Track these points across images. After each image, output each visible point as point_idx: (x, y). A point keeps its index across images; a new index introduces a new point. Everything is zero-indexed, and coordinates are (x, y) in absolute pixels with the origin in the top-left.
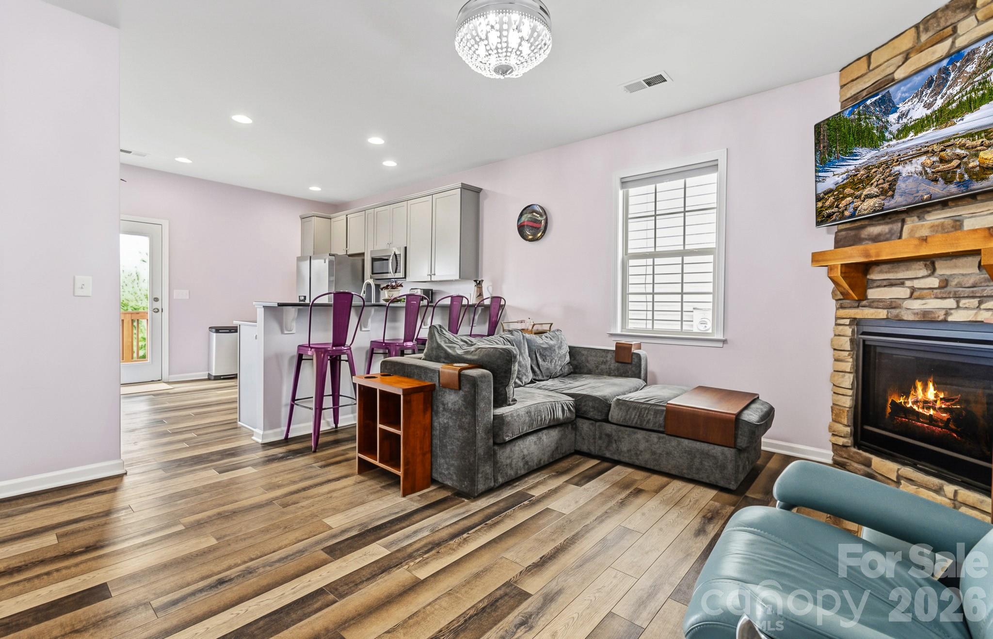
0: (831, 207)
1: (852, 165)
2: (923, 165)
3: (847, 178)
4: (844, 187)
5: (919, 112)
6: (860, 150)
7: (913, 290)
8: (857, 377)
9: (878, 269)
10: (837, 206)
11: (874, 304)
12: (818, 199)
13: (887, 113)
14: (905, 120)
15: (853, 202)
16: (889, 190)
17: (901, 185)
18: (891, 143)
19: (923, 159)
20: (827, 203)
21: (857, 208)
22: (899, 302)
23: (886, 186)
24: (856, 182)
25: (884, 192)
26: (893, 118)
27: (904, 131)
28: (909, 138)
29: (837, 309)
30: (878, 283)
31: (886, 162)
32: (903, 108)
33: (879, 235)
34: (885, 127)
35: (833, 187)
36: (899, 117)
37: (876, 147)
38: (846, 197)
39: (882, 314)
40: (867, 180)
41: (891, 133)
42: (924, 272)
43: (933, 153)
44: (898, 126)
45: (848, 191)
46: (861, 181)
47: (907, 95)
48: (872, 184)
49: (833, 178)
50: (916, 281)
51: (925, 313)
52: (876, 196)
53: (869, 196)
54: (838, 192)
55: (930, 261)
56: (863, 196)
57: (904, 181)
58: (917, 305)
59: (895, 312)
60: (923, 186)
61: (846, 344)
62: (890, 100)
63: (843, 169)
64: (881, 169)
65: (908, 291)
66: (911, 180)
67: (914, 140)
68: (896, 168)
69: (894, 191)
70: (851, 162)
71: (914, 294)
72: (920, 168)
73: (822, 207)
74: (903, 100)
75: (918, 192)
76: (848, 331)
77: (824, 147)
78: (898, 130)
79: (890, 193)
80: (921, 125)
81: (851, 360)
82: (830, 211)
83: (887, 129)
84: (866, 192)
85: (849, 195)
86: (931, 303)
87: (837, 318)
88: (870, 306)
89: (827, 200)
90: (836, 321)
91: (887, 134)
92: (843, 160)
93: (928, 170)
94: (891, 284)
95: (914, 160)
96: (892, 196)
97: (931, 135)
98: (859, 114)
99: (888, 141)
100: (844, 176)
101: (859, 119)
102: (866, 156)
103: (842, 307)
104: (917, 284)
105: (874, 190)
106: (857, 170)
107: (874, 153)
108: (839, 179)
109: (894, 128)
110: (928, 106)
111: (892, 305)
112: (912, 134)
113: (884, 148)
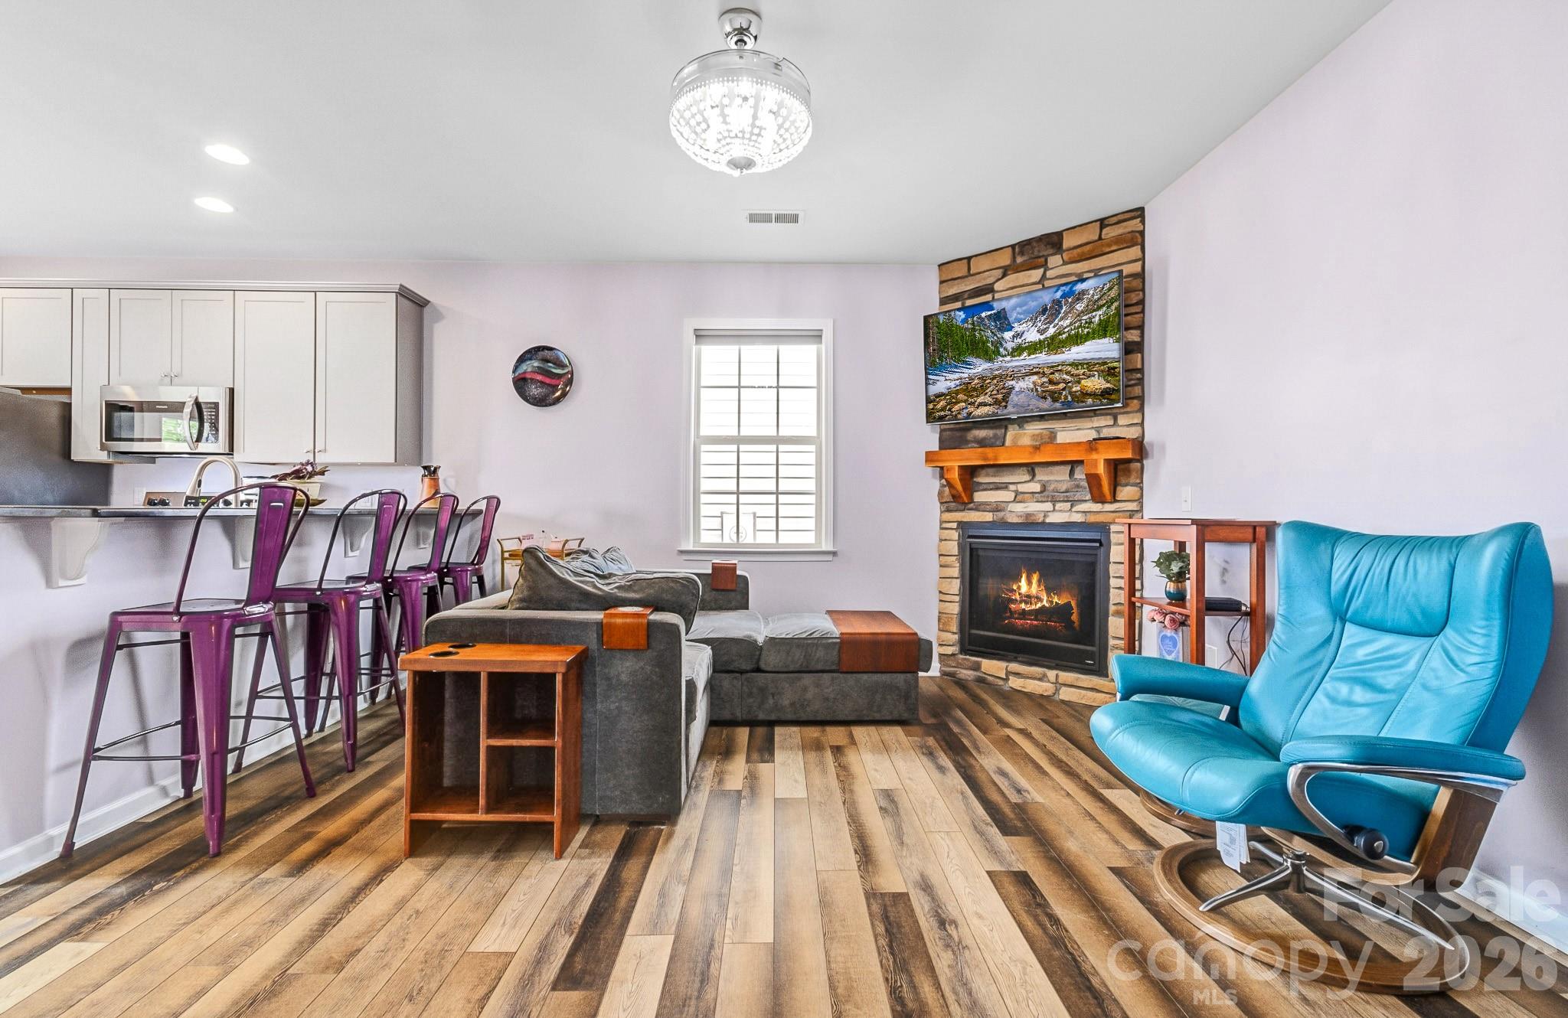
0: (943, 409)
1: (965, 373)
2: (1034, 383)
3: (961, 385)
4: (957, 392)
5: (1032, 336)
6: (974, 360)
7: (1017, 493)
8: (962, 583)
9: (984, 472)
10: (950, 410)
11: (979, 507)
12: (928, 401)
13: (1002, 330)
14: (1020, 341)
15: (967, 408)
16: (1003, 401)
17: (1014, 398)
18: (1005, 359)
19: (1035, 378)
20: (939, 406)
21: (971, 413)
22: (1003, 505)
23: (1000, 397)
24: (969, 390)
25: (997, 402)
26: (1008, 335)
27: (1018, 350)
28: (1022, 357)
29: (942, 512)
30: (985, 486)
31: (1000, 376)
32: (1018, 328)
33: (984, 439)
34: (999, 343)
35: (945, 391)
36: (1014, 336)
37: (990, 360)
38: (959, 403)
39: (988, 517)
40: (982, 389)
41: (1005, 349)
42: (1027, 477)
43: (1044, 374)
44: (1013, 345)
45: (961, 396)
46: (975, 389)
47: (1022, 316)
48: (986, 394)
49: (944, 383)
50: (1019, 486)
51: (1028, 515)
52: (990, 405)
53: (985, 404)
54: (951, 396)
55: (1031, 468)
56: (977, 403)
57: (1017, 395)
58: (1019, 508)
59: (1000, 514)
60: (1034, 402)
61: (953, 546)
62: (1006, 318)
63: (956, 376)
64: (995, 381)
65: (1013, 494)
66: (1023, 395)
67: (1027, 360)
68: (1011, 383)
69: (1007, 403)
70: (964, 370)
71: (1019, 497)
72: (1032, 386)
73: (933, 409)
74: (1019, 321)
75: (1029, 405)
76: (955, 535)
77: (934, 350)
78: (1013, 348)
79: (1004, 404)
80: (1034, 348)
81: (958, 565)
82: (942, 413)
83: (1001, 344)
84: (980, 400)
85: (962, 401)
86: (1034, 507)
87: (942, 522)
88: (977, 509)
89: (938, 402)
90: (941, 525)
91: (1001, 350)
92: (956, 367)
93: (1039, 390)
94: (998, 487)
95: (1027, 378)
96: (1006, 407)
97: (1042, 358)
98: (973, 324)
99: (1003, 356)
100: (958, 382)
101: (974, 330)
102: (980, 367)
103: (948, 510)
104: (1021, 488)
105: (988, 399)
106: (971, 379)
107: (987, 365)
108: (952, 384)
109: (1010, 346)
110: (1041, 332)
111: (997, 508)
112: (1025, 354)
113: (999, 362)
